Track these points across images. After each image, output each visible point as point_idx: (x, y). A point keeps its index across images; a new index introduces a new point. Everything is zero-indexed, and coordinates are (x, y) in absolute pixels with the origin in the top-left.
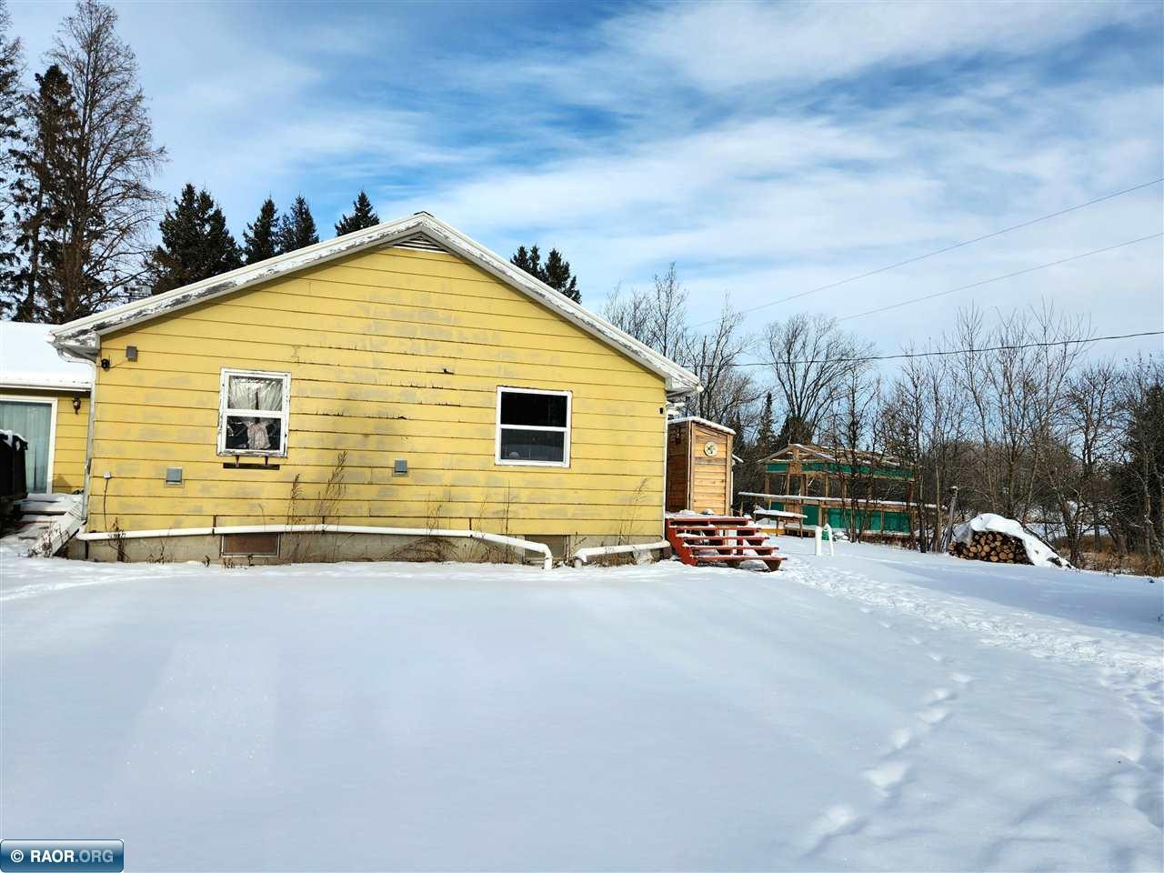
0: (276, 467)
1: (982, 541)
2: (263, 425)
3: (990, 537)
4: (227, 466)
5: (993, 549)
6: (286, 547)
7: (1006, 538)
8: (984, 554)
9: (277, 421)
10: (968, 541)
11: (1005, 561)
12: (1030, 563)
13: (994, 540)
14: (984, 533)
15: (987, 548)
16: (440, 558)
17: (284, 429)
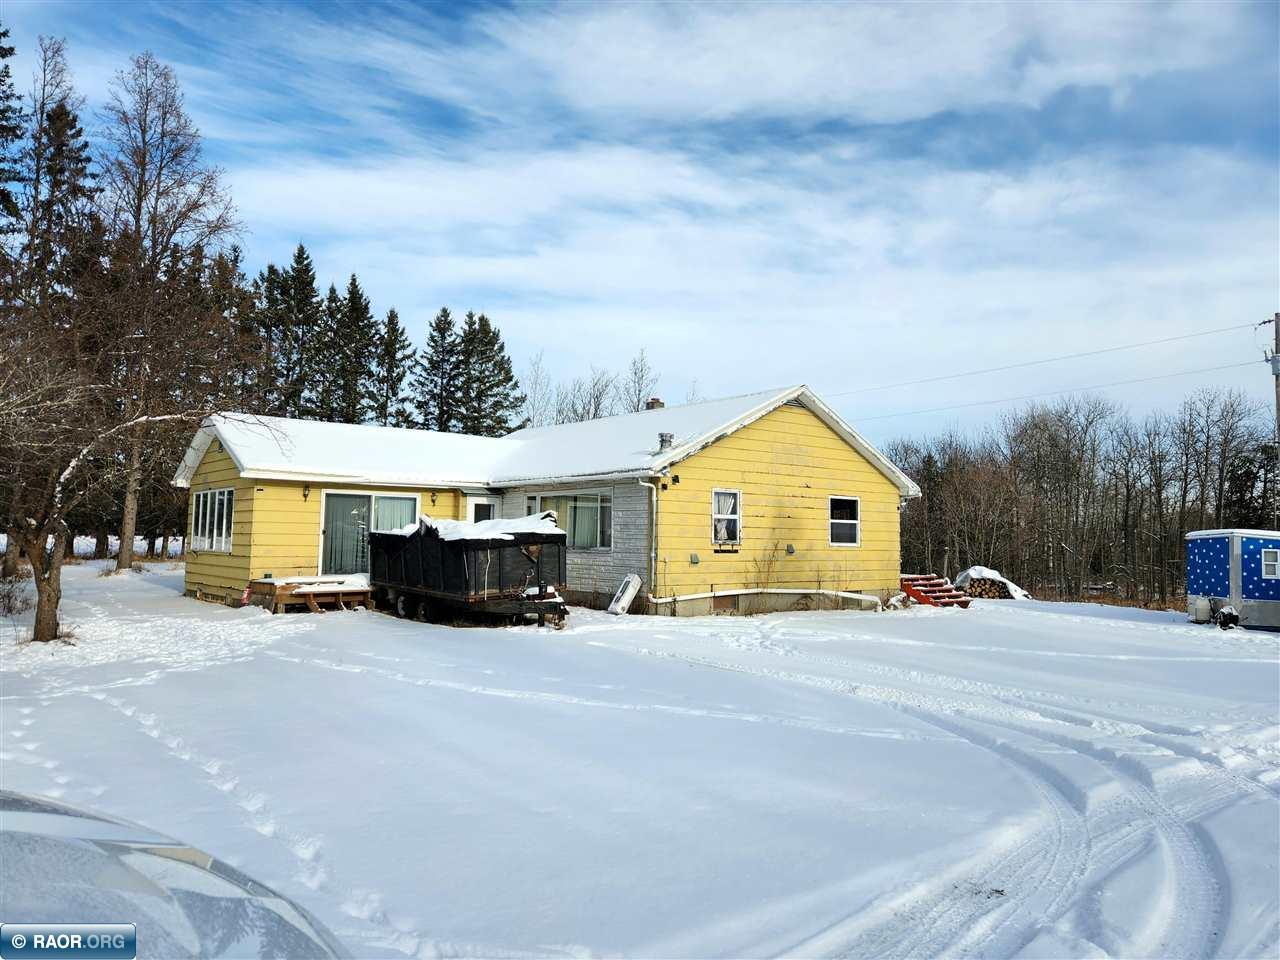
0: (736, 551)
1: (976, 585)
2: (724, 524)
3: (982, 582)
4: (716, 551)
5: (983, 590)
6: (742, 604)
7: (993, 582)
8: (977, 594)
9: (735, 521)
10: (967, 585)
11: (993, 598)
12: (1012, 598)
13: (985, 584)
14: (978, 580)
15: (979, 590)
16: (807, 608)
17: (739, 526)
